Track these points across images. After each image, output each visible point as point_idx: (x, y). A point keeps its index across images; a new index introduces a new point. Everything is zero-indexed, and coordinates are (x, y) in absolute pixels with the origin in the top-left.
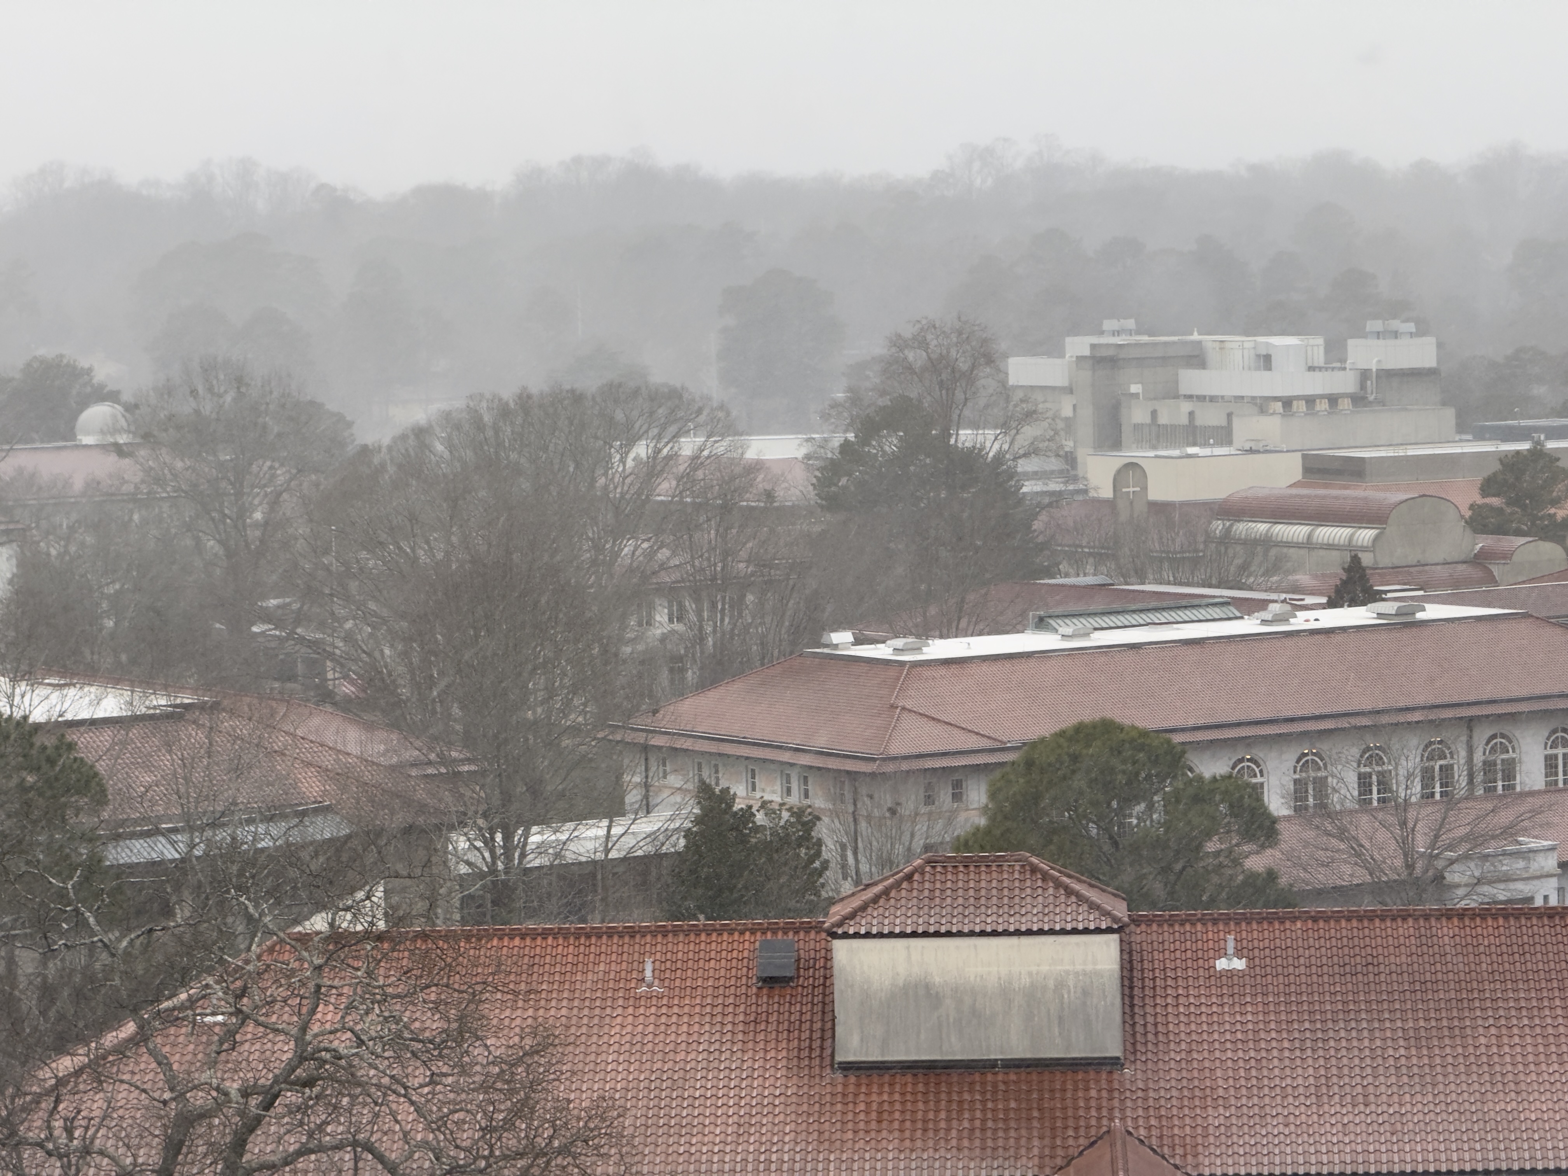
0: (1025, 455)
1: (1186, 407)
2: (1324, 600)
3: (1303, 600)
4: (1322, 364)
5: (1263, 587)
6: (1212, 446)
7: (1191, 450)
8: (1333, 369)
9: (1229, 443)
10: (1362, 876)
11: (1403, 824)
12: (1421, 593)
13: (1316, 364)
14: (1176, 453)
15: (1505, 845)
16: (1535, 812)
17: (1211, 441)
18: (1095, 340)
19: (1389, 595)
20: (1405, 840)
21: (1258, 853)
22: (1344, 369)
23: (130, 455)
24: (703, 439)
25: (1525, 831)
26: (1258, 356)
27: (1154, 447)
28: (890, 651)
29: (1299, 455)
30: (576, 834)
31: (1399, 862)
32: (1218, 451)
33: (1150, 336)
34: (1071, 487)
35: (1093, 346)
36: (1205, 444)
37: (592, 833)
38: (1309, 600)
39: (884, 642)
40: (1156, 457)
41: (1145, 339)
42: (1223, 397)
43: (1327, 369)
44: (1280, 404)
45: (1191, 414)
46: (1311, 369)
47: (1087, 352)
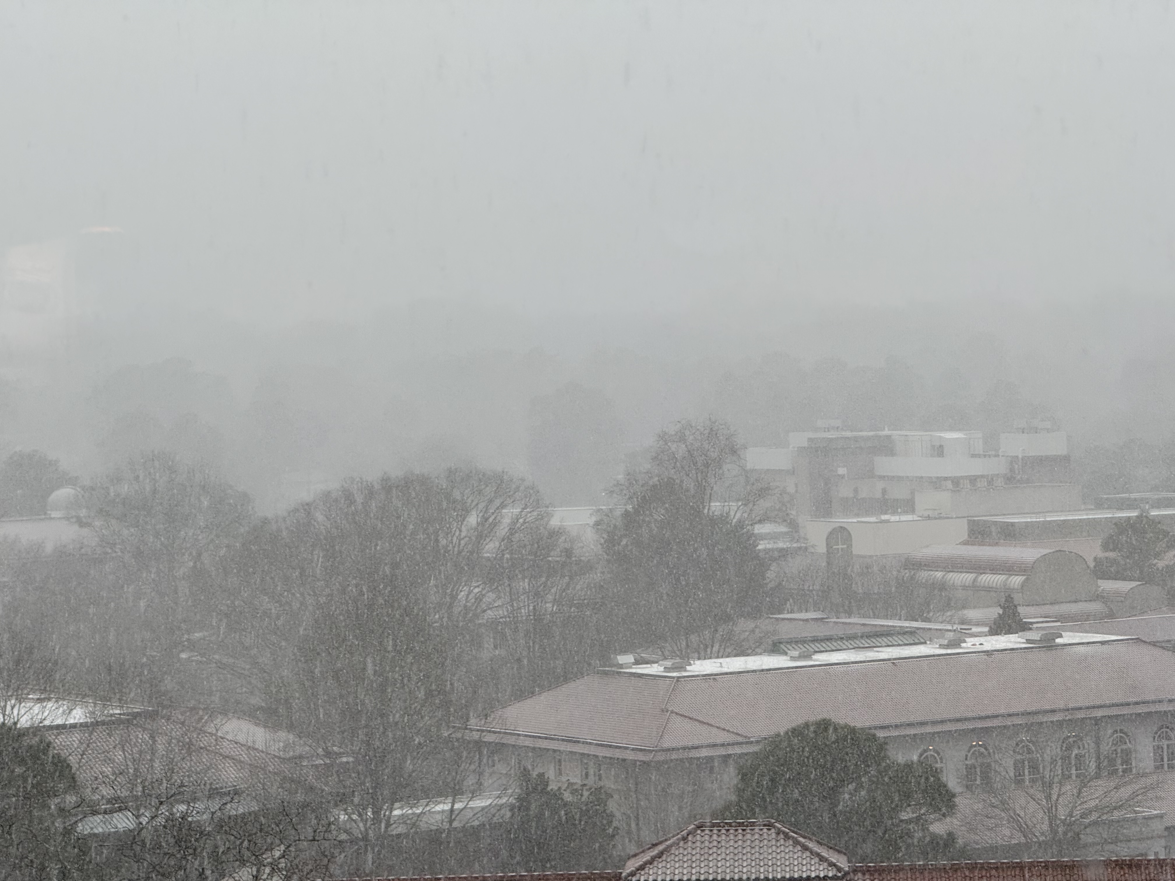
0: (760, 522)
1: (880, 485)
2: (986, 629)
3: (971, 629)
4: (981, 453)
5: (940, 619)
6: (900, 514)
7: (884, 517)
8: (990, 456)
9: (913, 511)
10: (1018, 839)
11: (1049, 797)
12: (1059, 624)
13: (976, 453)
14: (873, 519)
15: (1125, 814)
16: (1147, 789)
17: (899, 510)
18: (812, 435)
19: (1035, 626)
20: (1050, 810)
21: (939, 820)
22: (998, 456)
23: (88, 525)
24: (519, 510)
25: (1139, 804)
26: (933, 447)
27: (857, 515)
28: (662, 669)
29: (965, 520)
30: (428, 808)
31: (1045, 827)
32: (904, 518)
33: (852, 431)
34: (795, 545)
35: (810, 440)
36: (894, 513)
37: (439, 808)
38: (975, 630)
39: (657, 662)
40: (858, 522)
41: (848, 434)
42: (908, 477)
43: (985, 456)
44: (950, 482)
45: (884, 491)
46: (973, 456)
47: (806, 444)
